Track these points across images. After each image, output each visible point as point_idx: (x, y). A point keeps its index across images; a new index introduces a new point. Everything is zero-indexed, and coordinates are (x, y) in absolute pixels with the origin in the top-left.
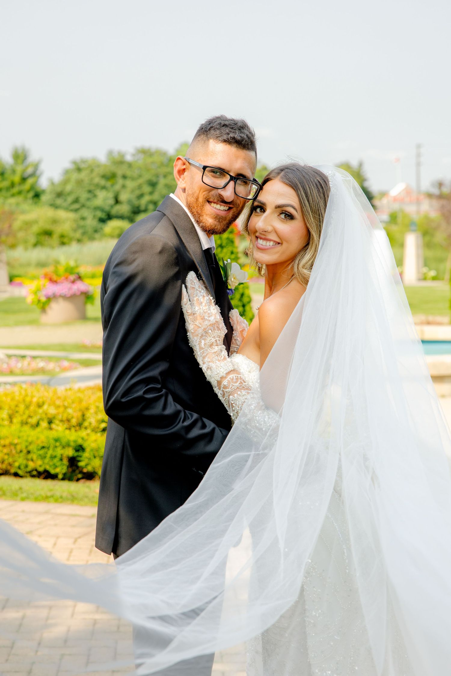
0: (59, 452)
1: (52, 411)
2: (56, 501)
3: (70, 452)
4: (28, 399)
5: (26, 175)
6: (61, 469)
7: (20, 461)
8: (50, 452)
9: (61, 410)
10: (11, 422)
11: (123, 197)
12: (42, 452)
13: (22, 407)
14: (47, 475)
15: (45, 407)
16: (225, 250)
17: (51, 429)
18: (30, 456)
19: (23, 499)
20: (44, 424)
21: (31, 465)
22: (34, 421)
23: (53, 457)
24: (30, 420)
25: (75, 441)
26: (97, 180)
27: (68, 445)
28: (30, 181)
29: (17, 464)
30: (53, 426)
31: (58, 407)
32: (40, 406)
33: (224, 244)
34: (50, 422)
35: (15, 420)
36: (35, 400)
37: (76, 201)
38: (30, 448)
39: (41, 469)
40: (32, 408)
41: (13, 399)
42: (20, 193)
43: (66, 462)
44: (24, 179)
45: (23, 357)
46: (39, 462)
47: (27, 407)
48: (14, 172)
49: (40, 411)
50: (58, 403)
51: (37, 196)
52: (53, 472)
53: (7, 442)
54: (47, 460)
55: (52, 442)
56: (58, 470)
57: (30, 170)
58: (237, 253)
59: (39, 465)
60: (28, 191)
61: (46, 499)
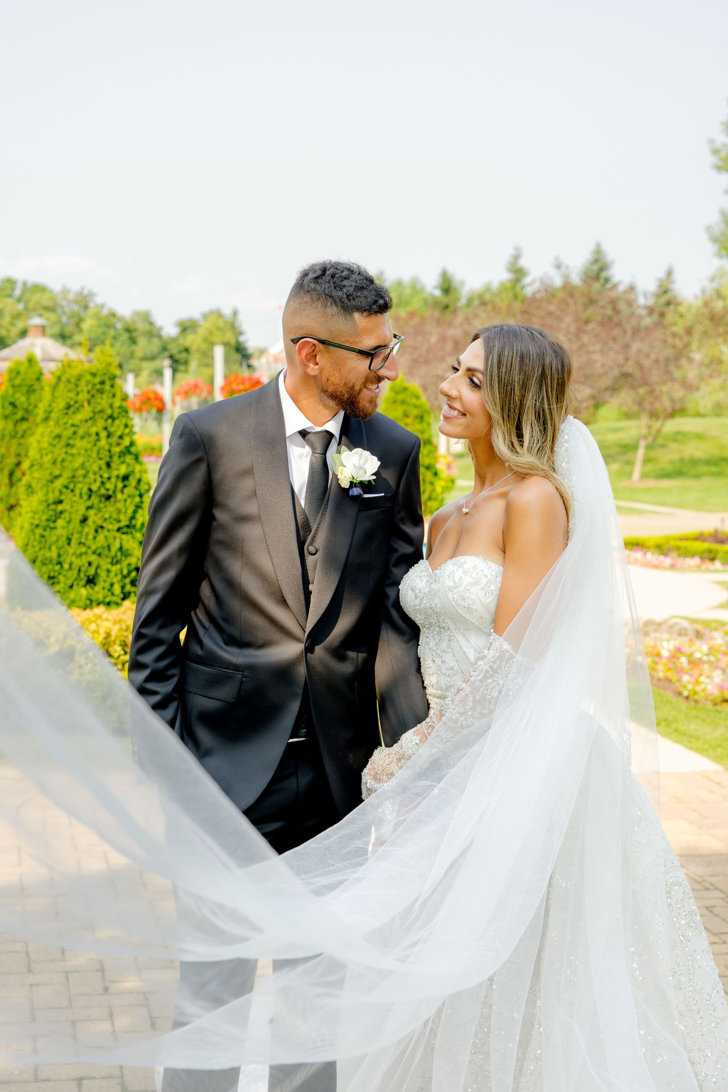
16: (117, 422)
33: (116, 415)
58: (132, 426)
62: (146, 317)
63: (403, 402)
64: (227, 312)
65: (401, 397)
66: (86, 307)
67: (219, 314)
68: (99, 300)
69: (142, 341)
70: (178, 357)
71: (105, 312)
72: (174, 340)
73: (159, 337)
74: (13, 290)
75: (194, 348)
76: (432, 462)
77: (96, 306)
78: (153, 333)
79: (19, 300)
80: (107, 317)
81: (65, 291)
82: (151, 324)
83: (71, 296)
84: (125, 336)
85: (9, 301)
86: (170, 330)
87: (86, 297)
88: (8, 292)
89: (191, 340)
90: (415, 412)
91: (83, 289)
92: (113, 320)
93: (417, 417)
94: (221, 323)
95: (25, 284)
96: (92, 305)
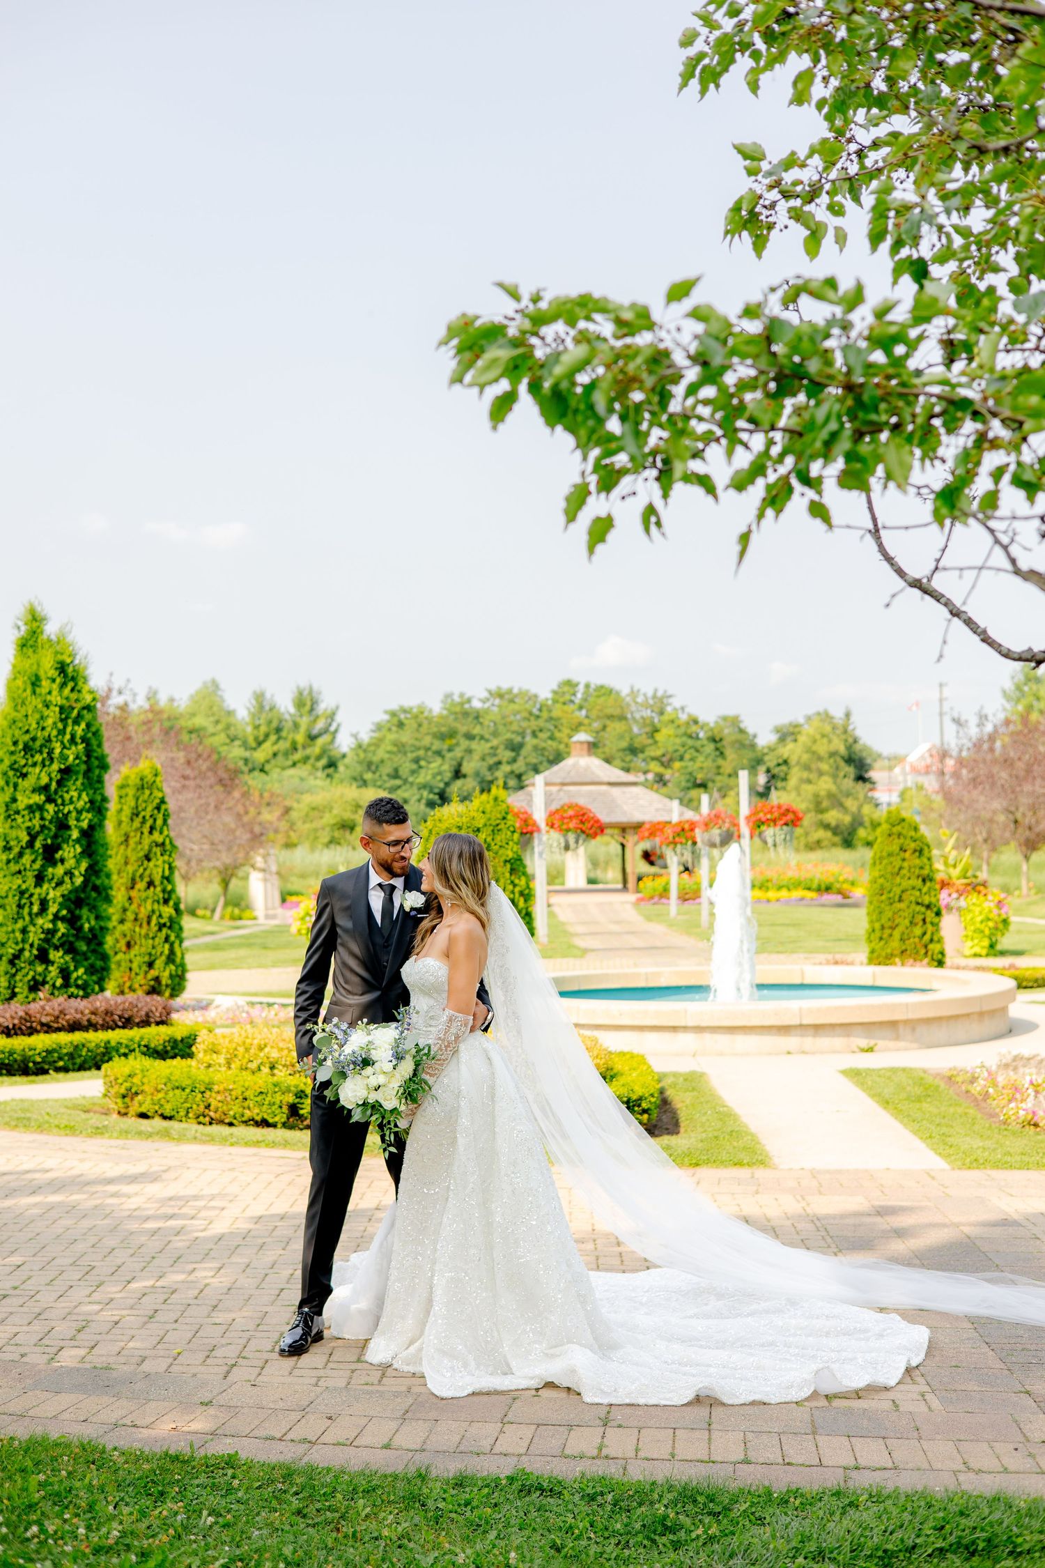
0: (278, 1098)
1: (275, 1054)
2: (267, 1146)
3: (291, 1098)
4: (248, 1041)
5: (315, 732)
6: (281, 1118)
7: (235, 1109)
8: (268, 1099)
9: (286, 1052)
10: (229, 1068)
11: (467, 768)
12: (259, 1099)
13: (241, 1049)
14: (264, 1123)
15: (266, 1050)
17: (273, 1075)
18: (246, 1104)
19: (232, 1145)
20: (266, 1070)
21: (248, 1114)
22: (253, 1066)
23: (271, 1104)
24: (250, 1065)
25: (296, 1086)
26: (427, 741)
27: (289, 1091)
28: (320, 741)
29: (232, 1113)
30: (276, 1071)
31: (282, 1049)
32: (261, 1049)
34: (272, 1068)
35: (233, 1066)
36: (256, 1042)
37: (395, 775)
38: (247, 1094)
39: (258, 1118)
40: (252, 1051)
41: (230, 1042)
42: (306, 759)
43: (285, 1109)
44: (312, 738)
45: (270, 1005)
46: (257, 1111)
47: (247, 1050)
48: (296, 726)
49: (262, 1054)
50: (281, 1045)
51: (332, 764)
52: (271, 1121)
53: (221, 1088)
54: (264, 1108)
55: (270, 1086)
56: (276, 1119)
57: (320, 725)
59: (256, 1113)
60: (318, 758)
61: (257, 1143)
62: (734, 722)
63: (899, 835)
64: (838, 713)
65: (896, 829)
66: (661, 713)
67: (826, 717)
68: (676, 702)
69: (730, 753)
70: (776, 771)
71: (684, 717)
72: (772, 749)
73: (753, 746)
74: (574, 694)
75: (793, 761)
76: (933, 900)
77: (675, 709)
78: (745, 742)
79: (581, 708)
80: (688, 724)
81: (634, 693)
82: (742, 731)
83: (640, 699)
84: (710, 747)
85: (571, 707)
86: (765, 738)
87: (661, 700)
88: (567, 697)
89: (789, 750)
90: (913, 845)
91: (656, 690)
92: (694, 728)
93: (915, 851)
94: (828, 729)
95: (587, 686)
96: (669, 709)
